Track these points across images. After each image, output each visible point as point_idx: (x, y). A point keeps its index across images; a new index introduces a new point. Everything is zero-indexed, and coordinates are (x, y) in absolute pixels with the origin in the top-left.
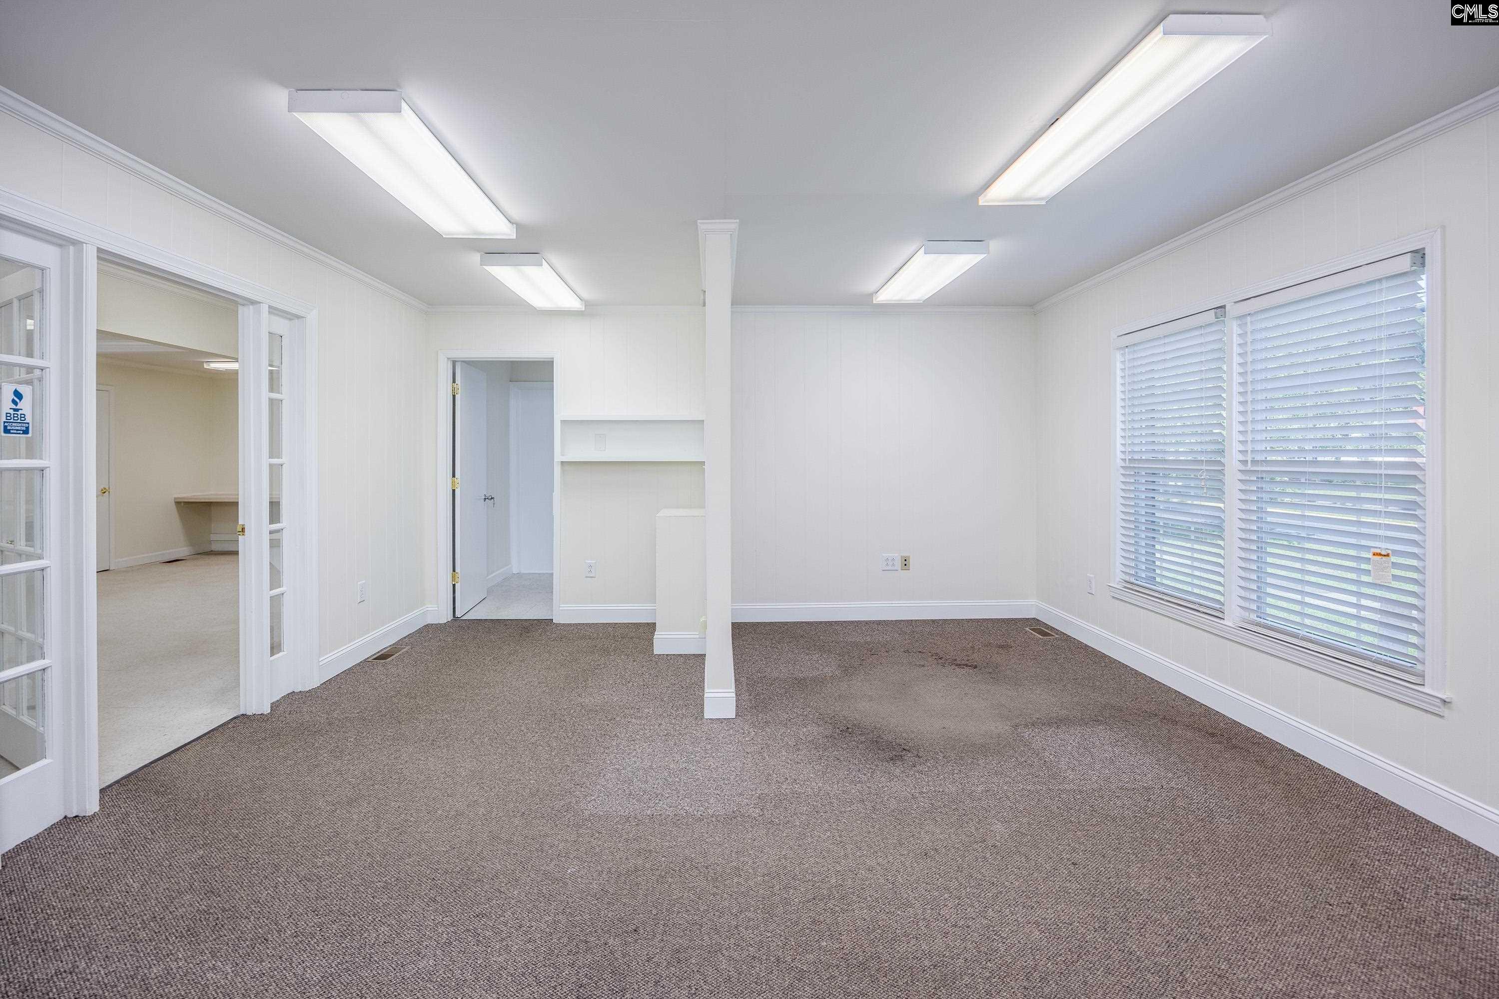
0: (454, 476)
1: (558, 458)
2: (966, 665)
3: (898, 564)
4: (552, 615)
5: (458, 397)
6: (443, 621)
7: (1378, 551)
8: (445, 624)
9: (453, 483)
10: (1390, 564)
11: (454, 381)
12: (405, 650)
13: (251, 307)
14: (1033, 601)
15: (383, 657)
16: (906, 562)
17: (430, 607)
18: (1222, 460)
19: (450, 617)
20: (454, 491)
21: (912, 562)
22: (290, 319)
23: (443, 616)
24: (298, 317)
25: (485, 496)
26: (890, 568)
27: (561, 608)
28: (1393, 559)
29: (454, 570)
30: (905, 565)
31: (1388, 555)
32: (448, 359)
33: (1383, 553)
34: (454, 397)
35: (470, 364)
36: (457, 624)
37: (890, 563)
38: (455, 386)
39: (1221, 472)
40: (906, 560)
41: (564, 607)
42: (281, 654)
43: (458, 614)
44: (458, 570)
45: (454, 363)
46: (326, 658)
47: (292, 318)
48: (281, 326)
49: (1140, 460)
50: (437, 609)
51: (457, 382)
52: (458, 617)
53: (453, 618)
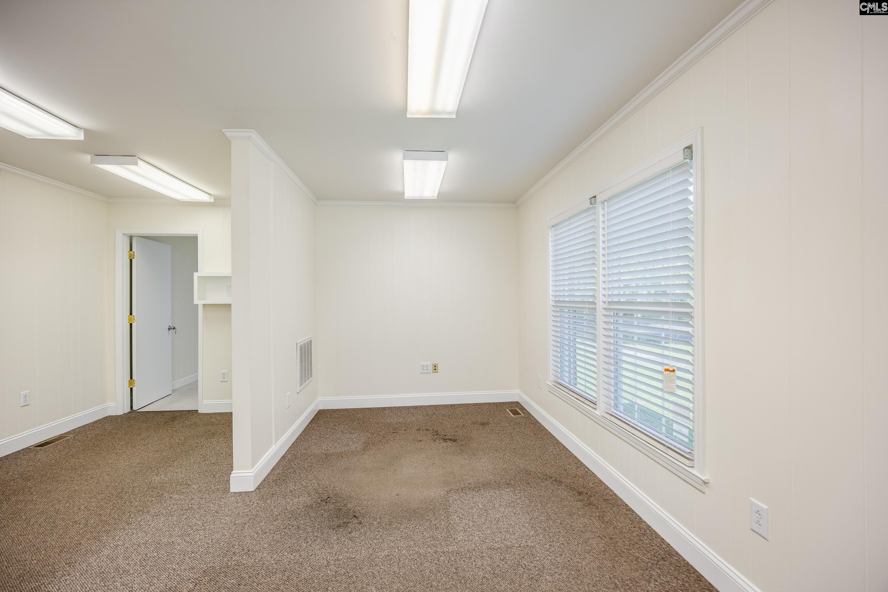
0: (131, 314)
1: (199, 302)
2: (450, 440)
3: (431, 369)
4: (198, 408)
5: (133, 260)
6: (120, 412)
7: (668, 367)
8: (121, 415)
9: (131, 319)
10: (676, 377)
11: (131, 249)
12: (68, 438)
14: (517, 391)
15: (44, 444)
16: (435, 368)
17: (111, 404)
18: (595, 301)
19: (127, 410)
20: (131, 324)
21: (439, 368)
23: (120, 410)
25: (170, 326)
26: (425, 371)
27: (203, 403)
28: (678, 373)
29: (131, 378)
30: (435, 369)
31: (674, 371)
32: (124, 234)
33: (671, 369)
34: (131, 260)
36: (133, 415)
37: (425, 368)
38: (132, 253)
39: (595, 309)
40: (435, 366)
41: (205, 402)
43: (135, 408)
44: (134, 377)
45: (131, 238)
49: (564, 302)
50: (115, 405)
51: (133, 250)
52: (134, 410)
53: (130, 411)
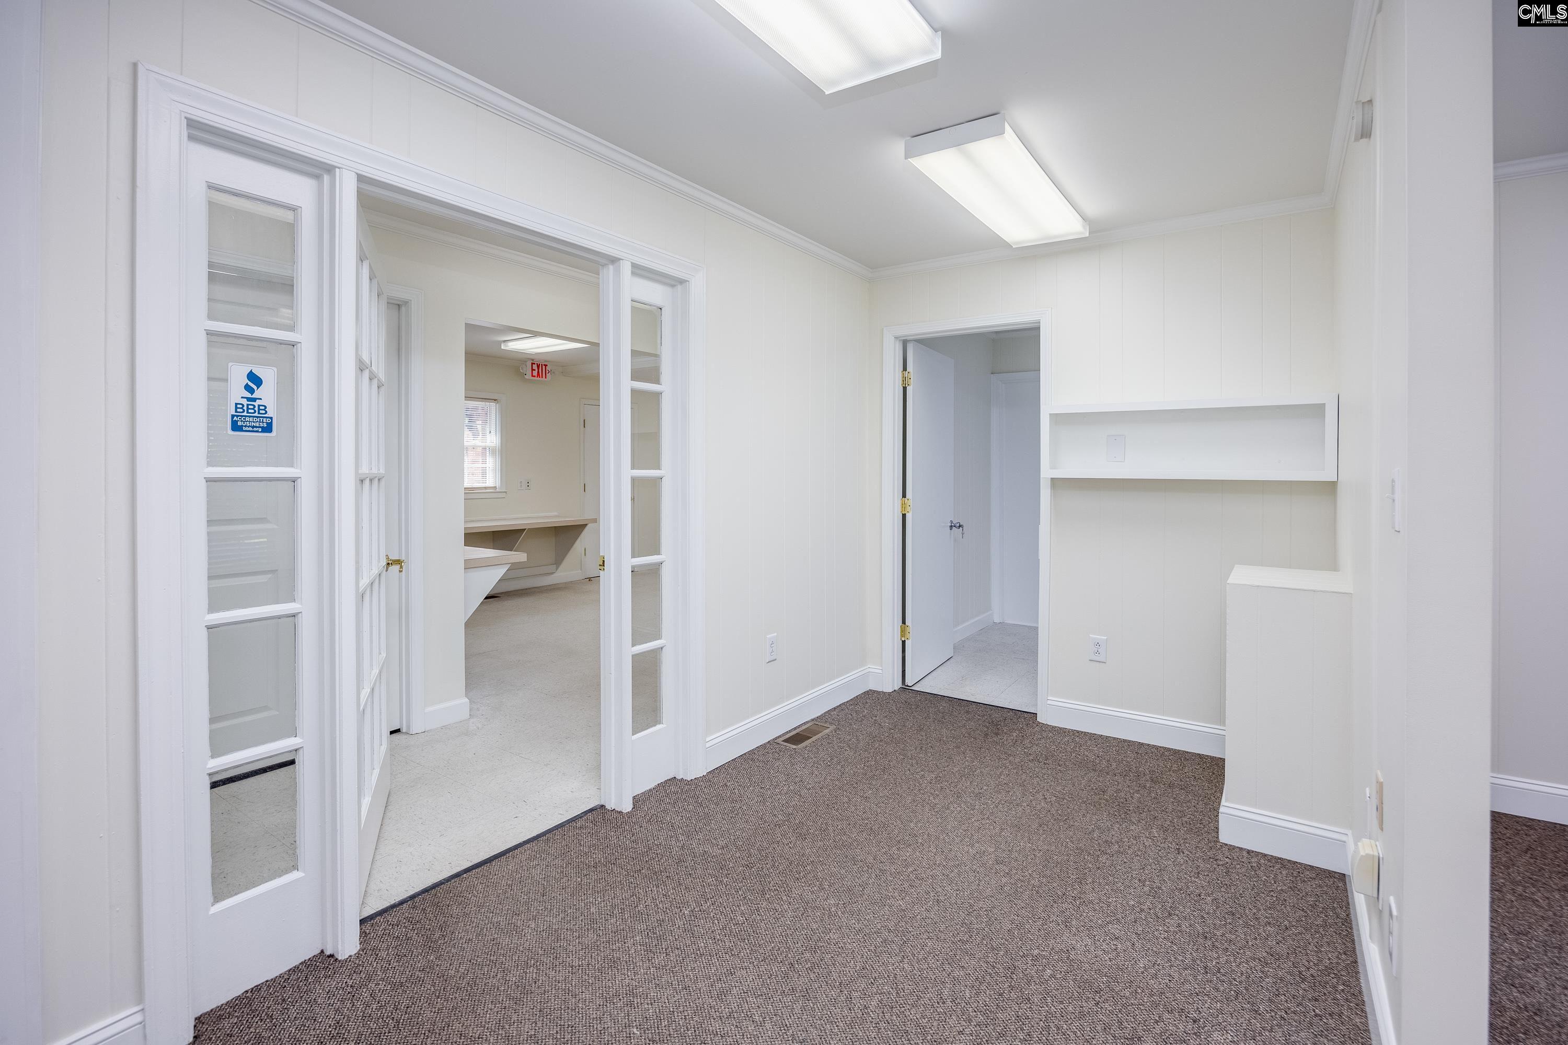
0: (904, 496)
1: (1047, 472)
4: (1035, 710)
5: (910, 390)
6: (888, 689)
8: (889, 694)
9: (903, 505)
11: (905, 369)
12: (827, 731)
13: (611, 267)
15: (797, 738)
17: (872, 667)
19: (898, 685)
20: (904, 516)
22: (673, 286)
23: (889, 683)
24: (682, 282)
25: (952, 522)
27: (1049, 702)
29: (904, 622)
32: (896, 338)
34: (905, 389)
35: (930, 343)
36: (906, 694)
38: (906, 374)
41: (1053, 700)
42: (659, 727)
43: (909, 682)
44: (908, 622)
45: (905, 343)
46: (714, 738)
47: (673, 283)
48: (653, 293)
50: (880, 671)
51: (908, 370)
52: (908, 686)
53: (901, 686)
